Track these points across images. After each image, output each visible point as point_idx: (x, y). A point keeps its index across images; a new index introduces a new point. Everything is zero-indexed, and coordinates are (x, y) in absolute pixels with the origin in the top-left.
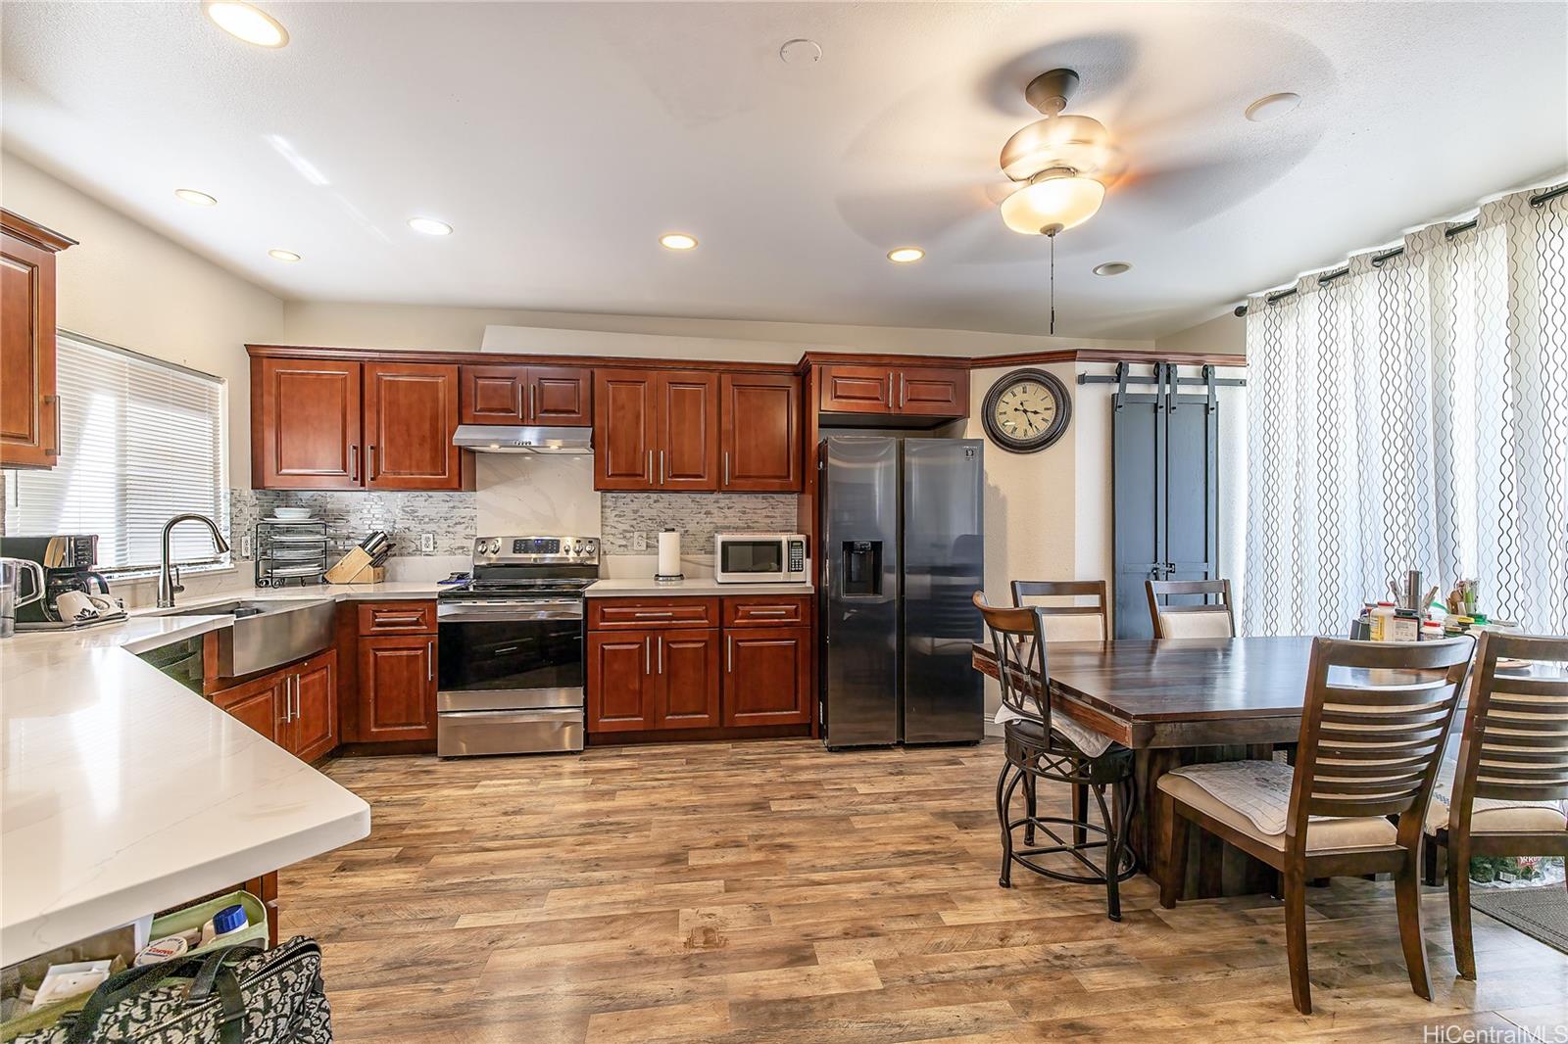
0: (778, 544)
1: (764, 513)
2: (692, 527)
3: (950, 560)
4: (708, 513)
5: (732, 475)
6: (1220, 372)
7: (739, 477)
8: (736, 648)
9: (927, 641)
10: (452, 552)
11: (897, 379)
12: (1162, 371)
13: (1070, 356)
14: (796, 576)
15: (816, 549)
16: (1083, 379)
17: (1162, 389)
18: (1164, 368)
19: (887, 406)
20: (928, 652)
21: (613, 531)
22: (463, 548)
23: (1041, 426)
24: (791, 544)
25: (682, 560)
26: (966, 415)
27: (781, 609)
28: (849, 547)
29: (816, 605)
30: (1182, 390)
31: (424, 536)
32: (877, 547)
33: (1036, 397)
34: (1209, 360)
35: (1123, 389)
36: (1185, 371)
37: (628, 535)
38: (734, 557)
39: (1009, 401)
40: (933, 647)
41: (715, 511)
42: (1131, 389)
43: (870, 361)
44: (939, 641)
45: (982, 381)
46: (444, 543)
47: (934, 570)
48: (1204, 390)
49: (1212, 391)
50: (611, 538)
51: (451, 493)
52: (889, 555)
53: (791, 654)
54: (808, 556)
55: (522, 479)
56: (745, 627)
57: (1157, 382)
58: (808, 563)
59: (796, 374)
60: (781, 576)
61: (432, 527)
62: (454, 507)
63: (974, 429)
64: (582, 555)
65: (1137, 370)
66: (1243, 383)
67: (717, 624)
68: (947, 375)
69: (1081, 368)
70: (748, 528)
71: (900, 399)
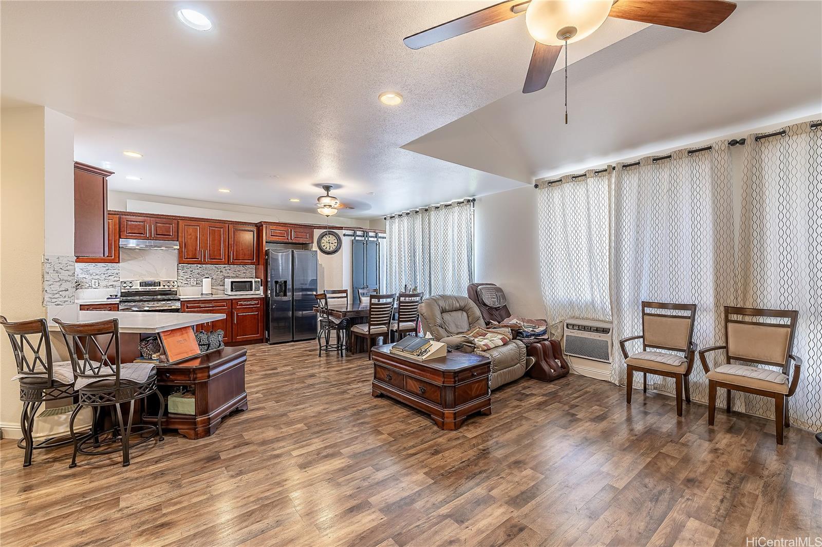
0: (251, 282)
1: (243, 272)
2: (214, 277)
3: (307, 287)
4: (221, 272)
5: (233, 259)
6: (380, 235)
7: (236, 260)
8: (237, 315)
9: (301, 312)
10: (107, 287)
11: (291, 231)
12: (365, 234)
13: (341, 228)
14: (257, 292)
15: (265, 283)
16: (344, 235)
17: (365, 239)
18: (365, 233)
19: (288, 239)
20: (300, 316)
21: (182, 278)
22: (112, 285)
23: (333, 247)
24: (255, 282)
25: (212, 288)
26: (313, 243)
27: (253, 302)
28: (276, 282)
29: (265, 301)
30: (370, 239)
31: (93, 281)
32: (285, 282)
33: (332, 239)
34: (377, 231)
35: (355, 238)
36: (371, 234)
37: (188, 280)
38: (236, 286)
39: (325, 240)
40: (302, 314)
41: (224, 271)
42: (357, 238)
43: (282, 225)
44: (304, 312)
45: (317, 233)
46: (103, 283)
47: (303, 290)
48: (376, 239)
49: (377, 240)
50: (181, 281)
51: (107, 264)
52: (289, 286)
53: (257, 317)
54: (261, 286)
55: (142, 258)
56: (240, 308)
57: (364, 236)
58: (262, 288)
59: (256, 226)
60: (252, 292)
61: (97, 277)
62: (108, 269)
63: (315, 247)
64: (170, 287)
65: (359, 233)
66: (385, 238)
67: (230, 308)
68: (307, 230)
69: (344, 232)
70: (237, 277)
71: (293, 237)
